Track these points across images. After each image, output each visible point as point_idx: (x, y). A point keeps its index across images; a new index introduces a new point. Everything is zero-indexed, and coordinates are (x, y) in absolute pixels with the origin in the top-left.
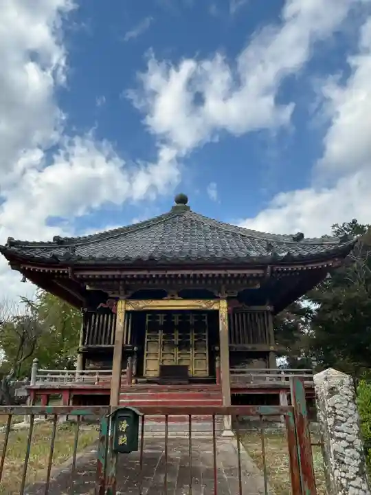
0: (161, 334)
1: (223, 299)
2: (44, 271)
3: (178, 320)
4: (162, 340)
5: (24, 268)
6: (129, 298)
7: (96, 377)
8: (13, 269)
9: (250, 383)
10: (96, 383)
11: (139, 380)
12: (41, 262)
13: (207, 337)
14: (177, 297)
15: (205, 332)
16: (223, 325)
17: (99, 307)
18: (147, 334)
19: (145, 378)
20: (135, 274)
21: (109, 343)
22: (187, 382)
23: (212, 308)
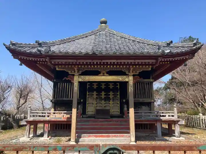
0: (95, 93)
1: (131, 76)
2: (32, 59)
3: (104, 86)
4: (96, 96)
5: (21, 58)
6: (80, 75)
7: (62, 114)
8: (15, 58)
9: (142, 118)
10: (62, 118)
11: (84, 116)
12: (30, 55)
13: (119, 95)
14: (106, 74)
15: (118, 92)
16: (131, 89)
17: (64, 79)
18: (87, 93)
19: (87, 115)
20: (85, 61)
21: (68, 98)
22: (110, 117)
23: (125, 80)
